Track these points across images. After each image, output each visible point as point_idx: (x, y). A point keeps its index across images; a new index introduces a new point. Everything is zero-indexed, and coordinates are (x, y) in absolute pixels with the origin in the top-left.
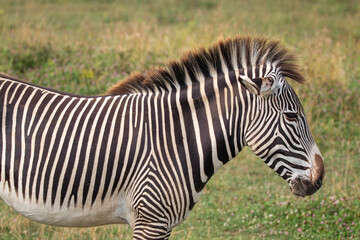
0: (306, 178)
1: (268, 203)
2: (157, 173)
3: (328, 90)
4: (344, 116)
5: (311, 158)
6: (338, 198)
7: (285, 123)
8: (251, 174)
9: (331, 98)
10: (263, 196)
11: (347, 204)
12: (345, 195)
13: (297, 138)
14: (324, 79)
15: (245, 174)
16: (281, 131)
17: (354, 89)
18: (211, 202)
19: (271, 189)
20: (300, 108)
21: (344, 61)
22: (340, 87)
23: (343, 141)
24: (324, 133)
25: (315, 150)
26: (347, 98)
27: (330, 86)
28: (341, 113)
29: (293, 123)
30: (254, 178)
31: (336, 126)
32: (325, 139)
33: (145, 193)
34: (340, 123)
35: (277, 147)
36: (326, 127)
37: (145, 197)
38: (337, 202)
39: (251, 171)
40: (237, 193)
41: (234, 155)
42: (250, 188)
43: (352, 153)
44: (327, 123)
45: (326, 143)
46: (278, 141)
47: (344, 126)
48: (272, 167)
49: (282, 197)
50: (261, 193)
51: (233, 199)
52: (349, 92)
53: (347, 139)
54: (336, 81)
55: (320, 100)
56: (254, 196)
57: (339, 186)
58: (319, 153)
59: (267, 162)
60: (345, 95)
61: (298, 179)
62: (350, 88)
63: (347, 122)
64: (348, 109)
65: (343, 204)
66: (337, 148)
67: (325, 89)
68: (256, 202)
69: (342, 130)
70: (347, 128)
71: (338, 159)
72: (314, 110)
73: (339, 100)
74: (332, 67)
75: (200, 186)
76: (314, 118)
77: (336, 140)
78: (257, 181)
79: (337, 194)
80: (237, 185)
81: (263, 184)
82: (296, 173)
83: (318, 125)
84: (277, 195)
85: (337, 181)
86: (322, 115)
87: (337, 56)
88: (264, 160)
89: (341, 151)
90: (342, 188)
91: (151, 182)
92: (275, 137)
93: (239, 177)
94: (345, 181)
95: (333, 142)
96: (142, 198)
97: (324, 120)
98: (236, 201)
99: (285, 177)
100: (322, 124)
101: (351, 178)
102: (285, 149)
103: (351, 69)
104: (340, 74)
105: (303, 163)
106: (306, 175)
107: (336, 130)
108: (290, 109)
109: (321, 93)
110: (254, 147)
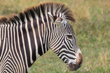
1: (58, 71)
2: (12, 59)
4: (89, 33)
5: (77, 55)
6: (88, 68)
7: (67, 39)
8: (50, 58)
9: (84, 25)
10: (56, 68)
11: (92, 71)
12: (91, 67)
13: (72, 46)
14: (81, 17)
15: (48, 58)
17: (94, 21)
18: (33, 70)
19: (59, 64)
21: (90, 9)
22: (88, 20)
23: (90, 44)
24: (81, 40)
26: (91, 25)
27: (84, 20)
28: (88, 31)
29: (70, 39)
30: (52, 60)
31: (87, 37)
32: (82, 43)
33: (6, 68)
36: (82, 38)
37: (6, 69)
38: (88, 70)
39: (51, 57)
40: (44, 66)
42: (50, 64)
43: (94, 49)
44: (82, 36)
45: (82, 45)
46: (64, 47)
47: (90, 37)
49: (64, 68)
50: (55, 66)
51: (43, 69)
52: (92, 23)
53: (91, 43)
54: (86, 18)
55: (79, 27)
56: (52, 68)
57: (88, 63)
61: (71, 63)
62: (92, 20)
63: (91, 36)
64: (92, 30)
65: (90, 71)
66: (87, 47)
67: (82, 21)
68: (53, 70)
69: (89, 39)
70: (91, 38)
71: (87, 51)
73: (88, 26)
74: (84, 12)
75: (30, 65)
76: (77, 34)
77: (86, 43)
78: (53, 61)
79: (87, 66)
80: (44, 63)
81: (55, 63)
83: (79, 37)
84: (62, 67)
85: (87, 61)
86: (80, 32)
87: (87, 7)
89: (89, 48)
90: (90, 64)
91: (9, 63)
92: (62, 45)
93: (45, 60)
94: (91, 61)
95: (85, 44)
96: (5, 70)
97: (81, 34)
98: (44, 70)
100: (80, 36)
101: (93, 60)
102: (66, 50)
103: (93, 12)
106: (74, 62)
107: (86, 39)
109: (80, 23)
110: (53, 49)
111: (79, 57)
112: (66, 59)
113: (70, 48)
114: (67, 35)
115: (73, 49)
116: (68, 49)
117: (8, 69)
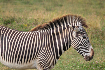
0: (89, 56)
1: (78, 63)
2: (45, 54)
3: (96, 30)
4: (100, 38)
5: (90, 50)
6: (98, 61)
8: (73, 54)
9: (96, 32)
10: (76, 61)
11: (101, 63)
12: (100, 61)
13: (86, 44)
14: (94, 27)
15: (71, 54)
16: (81, 42)
17: (103, 30)
18: (61, 62)
19: (79, 59)
20: (87, 35)
21: (100, 22)
22: (99, 29)
23: (100, 45)
24: (94, 43)
25: (91, 47)
26: (101, 32)
27: (96, 29)
28: (99, 37)
29: (85, 40)
30: (74, 56)
31: (98, 41)
32: (95, 44)
33: (42, 60)
34: (99, 40)
35: (80, 46)
36: (95, 41)
37: (42, 61)
38: (98, 63)
39: (73, 53)
40: (69, 60)
41: (68, 49)
42: (73, 58)
43: (102, 48)
44: (95, 40)
45: (95, 46)
47: (100, 41)
48: (79, 52)
49: (82, 61)
50: (76, 60)
51: (68, 62)
52: (102, 31)
53: (101, 45)
54: (98, 28)
55: (93, 33)
56: (74, 61)
57: (98, 58)
58: (92, 48)
59: (77, 51)
60: (100, 32)
61: (87, 56)
62: (102, 29)
63: (101, 40)
64: (101, 36)
65: (100, 63)
66: (98, 47)
67: (95, 30)
68: (74, 63)
69: (100, 42)
70: (101, 41)
71: (98, 50)
72: (91, 36)
74: (97, 24)
76: (91, 38)
77: (98, 45)
79: (98, 60)
80: (69, 58)
81: (76, 57)
82: (86, 54)
83: (93, 40)
84: (80, 61)
85: (98, 56)
86: (94, 37)
87: (98, 20)
88: (76, 50)
89: (99, 48)
90: (100, 59)
93: (69, 55)
94: (100, 57)
95: (97, 45)
97: (94, 39)
99: (82, 55)
100: (94, 40)
101: (102, 56)
102: (83, 47)
103: (102, 24)
104: (99, 25)
105: (88, 51)
107: (98, 42)
108: (84, 35)
109: (93, 31)
110: (74, 47)
111: (91, 52)
112: (82, 53)
113: (85, 46)
114: (83, 37)
115: (87, 46)
116: (83, 46)
117: (43, 61)
